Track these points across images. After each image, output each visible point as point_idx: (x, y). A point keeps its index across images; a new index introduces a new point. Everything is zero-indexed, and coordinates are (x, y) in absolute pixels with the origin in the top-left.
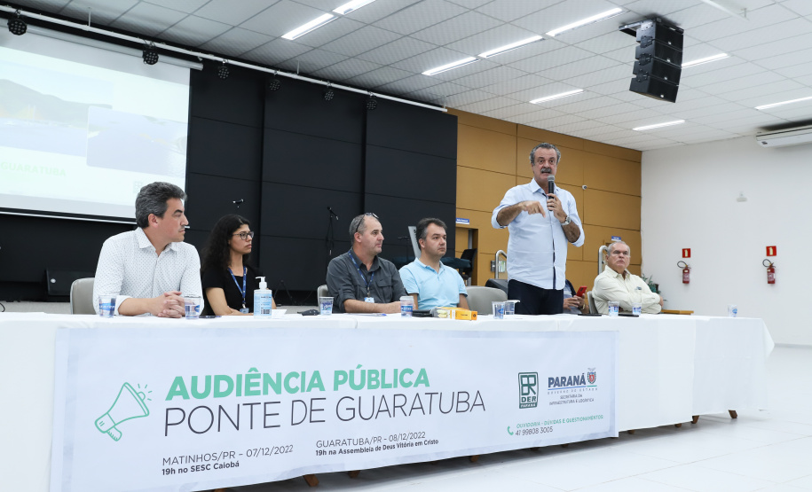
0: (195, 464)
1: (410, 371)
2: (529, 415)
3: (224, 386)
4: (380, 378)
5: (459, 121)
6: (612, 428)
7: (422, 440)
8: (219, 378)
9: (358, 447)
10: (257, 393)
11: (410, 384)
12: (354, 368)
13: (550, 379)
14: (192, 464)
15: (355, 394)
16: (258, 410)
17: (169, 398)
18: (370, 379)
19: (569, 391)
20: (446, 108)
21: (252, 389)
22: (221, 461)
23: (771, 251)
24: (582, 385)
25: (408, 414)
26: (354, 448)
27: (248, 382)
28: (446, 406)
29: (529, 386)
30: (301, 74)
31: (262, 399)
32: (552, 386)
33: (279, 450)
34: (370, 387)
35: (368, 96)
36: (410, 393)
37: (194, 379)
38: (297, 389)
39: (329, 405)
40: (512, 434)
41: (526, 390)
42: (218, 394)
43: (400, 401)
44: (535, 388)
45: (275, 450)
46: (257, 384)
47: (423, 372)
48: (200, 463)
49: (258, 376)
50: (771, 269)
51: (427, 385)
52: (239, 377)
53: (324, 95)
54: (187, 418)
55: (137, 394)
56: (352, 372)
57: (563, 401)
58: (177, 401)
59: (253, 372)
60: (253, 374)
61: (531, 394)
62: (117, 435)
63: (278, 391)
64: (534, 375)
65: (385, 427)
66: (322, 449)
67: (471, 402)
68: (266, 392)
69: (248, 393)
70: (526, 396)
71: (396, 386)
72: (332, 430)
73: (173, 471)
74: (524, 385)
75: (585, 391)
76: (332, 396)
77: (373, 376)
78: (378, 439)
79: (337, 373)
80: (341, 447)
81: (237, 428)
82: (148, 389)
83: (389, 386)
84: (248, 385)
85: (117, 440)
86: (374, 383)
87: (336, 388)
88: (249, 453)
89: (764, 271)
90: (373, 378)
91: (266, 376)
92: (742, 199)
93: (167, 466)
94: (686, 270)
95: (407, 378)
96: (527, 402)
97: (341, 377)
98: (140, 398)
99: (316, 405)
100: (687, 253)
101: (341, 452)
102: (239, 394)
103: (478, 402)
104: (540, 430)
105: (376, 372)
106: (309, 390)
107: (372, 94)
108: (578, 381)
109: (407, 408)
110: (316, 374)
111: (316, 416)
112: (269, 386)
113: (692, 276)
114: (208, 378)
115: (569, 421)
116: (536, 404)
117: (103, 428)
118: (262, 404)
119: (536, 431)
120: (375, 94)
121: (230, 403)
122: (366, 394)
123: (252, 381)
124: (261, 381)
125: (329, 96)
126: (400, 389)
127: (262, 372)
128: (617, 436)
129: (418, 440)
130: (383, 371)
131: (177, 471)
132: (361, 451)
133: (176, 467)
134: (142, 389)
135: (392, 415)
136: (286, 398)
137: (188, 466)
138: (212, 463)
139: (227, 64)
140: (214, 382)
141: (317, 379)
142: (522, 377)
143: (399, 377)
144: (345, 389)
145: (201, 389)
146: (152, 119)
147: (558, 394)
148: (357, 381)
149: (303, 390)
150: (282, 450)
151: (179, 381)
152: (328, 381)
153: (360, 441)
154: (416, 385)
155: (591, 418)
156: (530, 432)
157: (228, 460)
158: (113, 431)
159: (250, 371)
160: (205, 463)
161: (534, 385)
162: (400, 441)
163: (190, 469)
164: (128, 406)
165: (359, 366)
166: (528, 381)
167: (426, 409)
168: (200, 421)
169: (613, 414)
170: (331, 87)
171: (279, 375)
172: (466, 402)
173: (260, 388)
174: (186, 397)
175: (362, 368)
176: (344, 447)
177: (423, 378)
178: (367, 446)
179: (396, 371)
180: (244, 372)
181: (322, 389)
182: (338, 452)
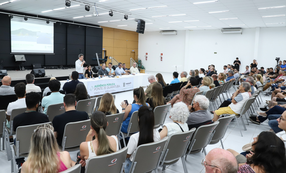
2: (124, 87)
5: (103, 29)
13: (126, 83)
16: (101, 88)
20: (101, 27)
23: (162, 54)
27: (100, 86)
35: (86, 26)
36: (113, 86)
39: (106, 87)
40: (122, 89)
42: (98, 87)
45: (102, 92)
50: (162, 58)
58: (95, 87)
59: (101, 84)
65: (111, 89)
72: (107, 90)
75: (130, 85)
76: (107, 86)
88: (100, 92)
89: (160, 58)
90: (110, 84)
92: (157, 44)
94: (147, 57)
96: (124, 86)
97: (107, 84)
98: (93, 87)
100: (147, 54)
108: (129, 83)
113: (148, 59)
114: (97, 85)
122: (109, 86)
133: (95, 93)
136: (103, 87)
139: (61, 22)
141: (105, 85)
143: (112, 84)
146: (47, 34)
147: (127, 85)
151: (95, 85)
152: (106, 85)
156: (124, 89)
164: (92, 88)
166: (124, 84)
167: (115, 87)
168: (97, 89)
170: (79, 25)
172: (118, 86)
177: (114, 84)
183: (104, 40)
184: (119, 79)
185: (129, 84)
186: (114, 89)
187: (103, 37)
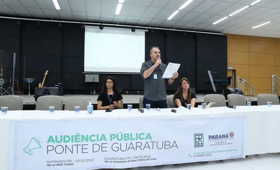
0: (58, 163)
1: (143, 134)
2: (199, 150)
3: (67, 139)
4: (130, 137)
5: (228, 37)
6: (242, 155)
7: (149, 158)
8: (65, 136)
9: (120, 161)
10: (80, 141)
11: (143, 138)
12: (118, 133)
13: (209, 136)
14: (57, 163)
15: (119, 142)
16: (80, 147)
17: (48, 142)
18: (125, 137)
19: (220, 140)
20: (223, 33)
21: (77, 140)
22: (67, 163)
24: (227, 138)
25: (142, 149)
26: (119, 161)
27: (76, 138)
28: (160, 146)
29: (199, 139)
30: (176, 29)
31: (81, 143)
32: (211, 139)
33: (88, 160)
34: (125, 140)
35: (197, 33)
36: (144, 142)
37: (56, 137)
38: (95, 140)
39: (109, 146)
40: (191, 156)
41: (197, 140)
42: (65, 141)
43: (139, 144)
44: (202, 140)
45: (86, 160)
46: (79, 139)
47: (149, 134)
48: (59, 163)
49: (80, 136)
51: (151, 139)
52: (72, 136)
53: (183, 34)
54: (54, 149)
55: (37, 141)
56: (118, 135)
57: (217, 144)
58: (51, 143)
59: (78, 135)
60: (77, 135)
61: (200, 142)
62: (31, 153)
63: (87, 141)
64: (202, 135)
65: (132, 153)
66: (107, 160)
67: (171, 145)
68: (82, 141)
69: (76, 141)
70: (198, 143)
71: (137, 139)
72: (110, 154)
73: (50, 165)
74: (196, 139)
75: (229, 140)
76: (110, 143)
77: (127, 136)
78: (129, 158)
79: (111, 135)
80: (114, 160)
81: (72, 153)
82: (41, 139)
83: (134, 139)
84: (76, 139)
85: (31, 155)
86: (127, 138)
87: (111, 140)
88: (77, 161)
90: (126, 137)
91: (83, 136)
93: (48, 163)
95: (142, 136)
96: (198, 145)
99: (103, 146)
101: (114, 162)
102: (72, 141)
103: (175, 145)
104: (205, 155)
105: (128, 135)
106: (101, 140)
107: (198, 32)
109: (142, 147)
110: (103, 135)
111: (103, 149)
112: (84, 139)
114: (61, 136)
115: (219, 152)
116: (203, 146)
117: (26, 151)
118: (81, 145)
119: (203, 155)
120: (199, 32)
121: (69, 144)
122: (123, 143)
123: (77, 137)
124: (81, 137)
125: (184, 34)
126: (139, 140)
127: (81, 134)
128: (245, 157)
129: (147, 158)
130: (131, 134)
131: (52, 165)
132: (121, 162)
133: (51, 164)
134: (39, 139)
135: (135, 149)
136: (90, 143)
137: (56, 164)
138: (64, 163)
139: (154, 29)
140: (63, 138)
142: (196, 135)
143: (138, 136)
144: (115, 140)
145: (59, 139)
147: (213, 142)
148: (120, 138)
149: (98, 140)
150: (89, 160)
151: (51, 137)
152: (108, 137)
153: (121, 159)
154: (146, 139)
155: (231, 150)
156: (200, 156)
157: (69, 163)
158: (29, 152)
159: (77, 134)
160: (62, 163)
161: (202, 138)
162: (139, 159)
163: (56, 165)
164: (34, 144)
165: (120, 133)
166: (198, 137)
167: (151, 147)
169: (243, 149)
170: (185, 32)
171: (87, 136)
172: (167, 145)
173: (81, 140)
174: (54, 142)
175: (121, 133)
176: (115, 160)
177: (149, 136)
178: (124, 160)
179: (137, 134)
180: (74, 134)
181: (106, 140)
182: (113, 162)
183: (229, 53)
184: (173, 120)
185: (224, 140)
186: (146, 152)
187: (228, 49)
